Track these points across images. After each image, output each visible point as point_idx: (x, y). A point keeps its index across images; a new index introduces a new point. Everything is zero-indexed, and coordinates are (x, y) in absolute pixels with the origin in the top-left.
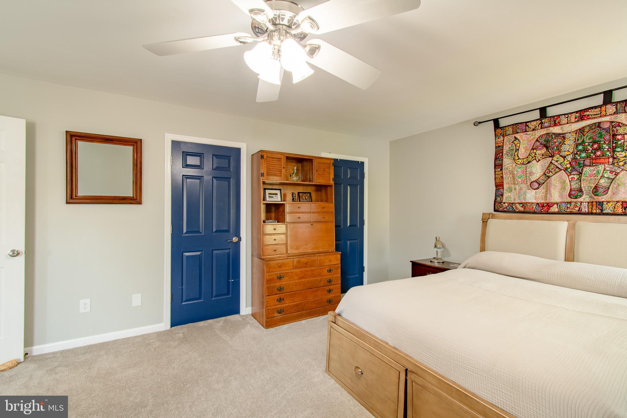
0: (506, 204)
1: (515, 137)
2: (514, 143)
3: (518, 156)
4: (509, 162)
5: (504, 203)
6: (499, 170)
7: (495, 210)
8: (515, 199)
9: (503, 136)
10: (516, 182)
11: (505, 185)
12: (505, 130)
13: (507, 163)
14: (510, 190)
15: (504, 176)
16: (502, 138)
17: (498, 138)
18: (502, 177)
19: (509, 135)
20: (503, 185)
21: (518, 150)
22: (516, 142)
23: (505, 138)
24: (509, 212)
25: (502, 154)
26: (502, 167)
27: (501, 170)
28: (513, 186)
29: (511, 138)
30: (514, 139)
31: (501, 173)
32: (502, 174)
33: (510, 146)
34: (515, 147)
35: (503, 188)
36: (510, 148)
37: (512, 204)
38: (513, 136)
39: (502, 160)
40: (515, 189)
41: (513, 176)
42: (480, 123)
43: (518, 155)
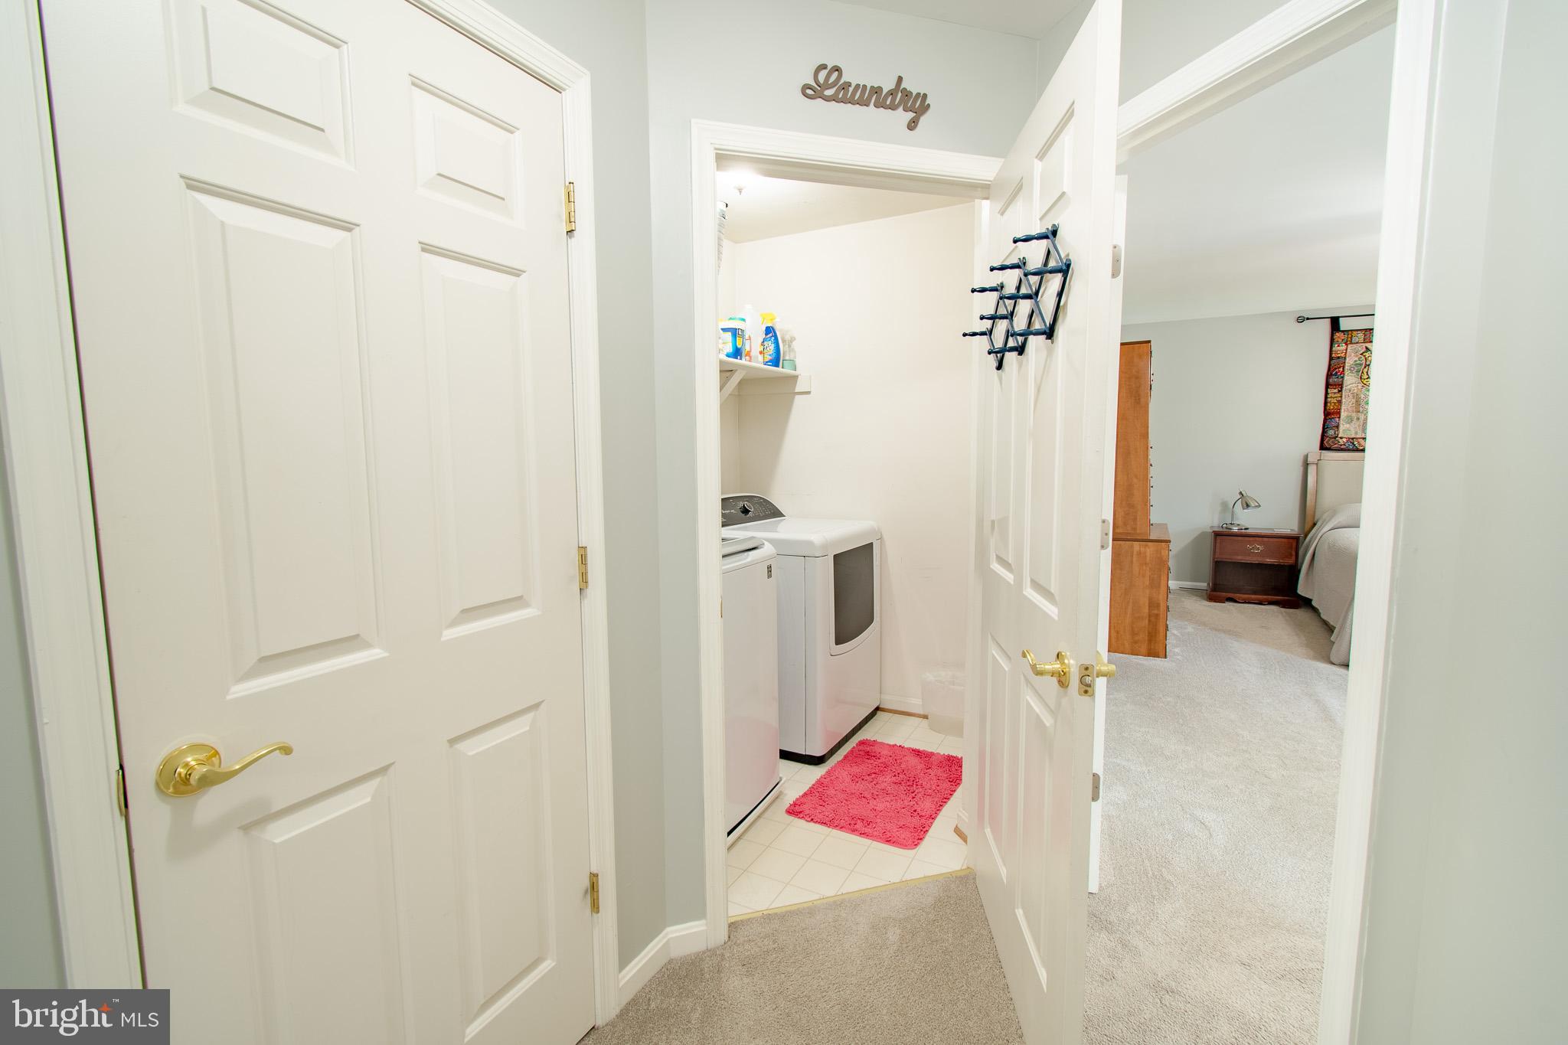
0: (1345, 440)
1: (1367, 348)
2: (1365, 356)
3: (1367, 374)
4: (1354, 381)
5: (1341, 438)
6: (1336, 391)
7: (1322, 447)
8: (1356, 433)
9: (1346, 344)
10: (1361, 409)
11: (1342, 414)
12: (1350, 336)
13: (1349, 383)
14: (1350, 420)
15: (1344, 400)
16: (1343, 347)
17: (1338, 346)
18: (1340, 402)
19: (1357, 343)
20: (1339, 413)
21: (1369, 365)
22: (1367, 355)
23: (1349, 346)
24: (1349, 450)
25: (1343, 369)
26: (1342, 388)
27: (1340, 391)
28: (1354, 414)
29: (1361, 348)
30: (1364, 349)
31: (1339, 395)
32: (1341, 397)
33: (1357, 359)
34: (1364, 361)
35: (1339, 418)
36: (1355, 361)
37: (1353, 439)
38: (1364, 345)
39: (1343, 377)
40: (1358, 419)
41: (1357, 401)
42: (1308, 319)
43: (1367, 372)
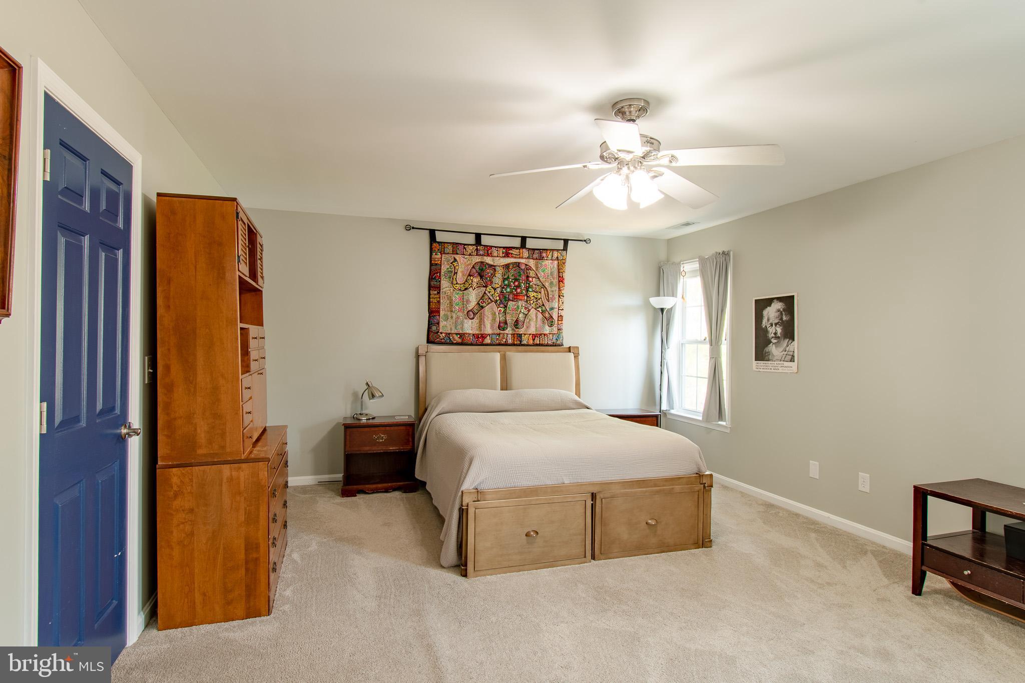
0: (444, 335)
1: (455, 259)
2: (454, 265)
3: (456, 280)
4: (447, 285)
5: (441, 333)
6: (436, 292)
7: (429, 341)
8: (451, 329)
9: (441, 254)
10: (454, 310)
11: (441, 312)
12: (443, 247)
13: (444, 287)
14: (447, 319)
15: (442, 301)
16: (439, 256)
17: (436, 254)
18: (439, 302)
19: (448, 253)
20: (439, 312)
21: (457, 273)
22: (455, 264)
23: (443, 255)
24: (447, 344)
25: (440, 274)
26: (440, 290)
27: (439, 293)
28: (449, 313)
29: (450, 258)
30: (453, 260)
31: (438, 296)
32: (440, 298)
33: (448, 267)
34: (453, 269)
35: (439, 316)
36: (448, 268)
37: (449, 334)
38: (453, 256)
39: (440, 281)
40: (452, 317)
41: (450, 302)
42: (413, 228)
43: (456, 279)
